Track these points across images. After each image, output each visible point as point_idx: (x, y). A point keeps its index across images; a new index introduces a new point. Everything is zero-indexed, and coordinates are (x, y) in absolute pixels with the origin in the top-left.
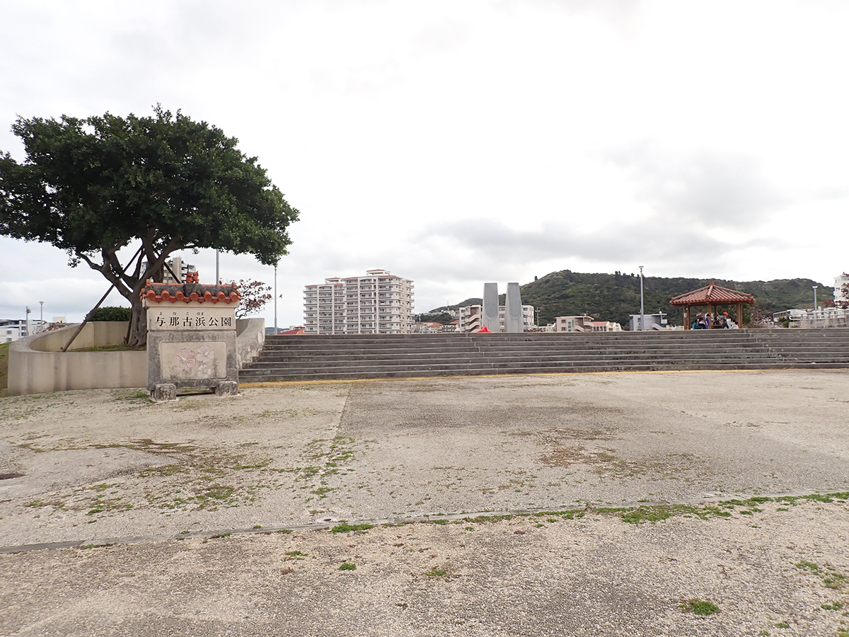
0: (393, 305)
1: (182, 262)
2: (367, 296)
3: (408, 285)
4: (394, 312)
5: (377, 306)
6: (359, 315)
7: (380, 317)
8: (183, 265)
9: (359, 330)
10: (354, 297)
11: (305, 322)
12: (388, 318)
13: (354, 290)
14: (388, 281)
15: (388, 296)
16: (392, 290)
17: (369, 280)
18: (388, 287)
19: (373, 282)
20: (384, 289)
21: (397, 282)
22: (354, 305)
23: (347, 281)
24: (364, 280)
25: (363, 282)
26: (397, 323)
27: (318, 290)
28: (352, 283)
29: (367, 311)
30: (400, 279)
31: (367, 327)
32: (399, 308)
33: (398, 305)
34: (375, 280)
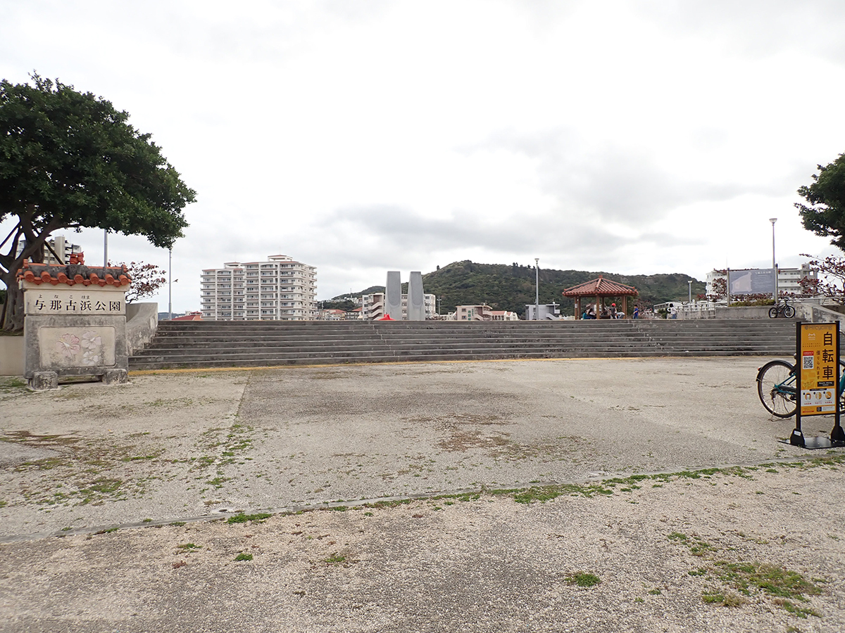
0: (295, 291)
1: (66, 242)
2: (268, 282)
3: (310, 271)
4: (296, 298)
5: (279, 293)
6: (260, 301)
7: (282, 303)
8: (67, 245)
9: (260, 316)
10: (254, 283)
11: (202, 307)
12: (290, 305)
13: (254, 275)
14: (290, 267)
15: (290, 282)
16: (295, 276)
17: (271, 266)
18: (290, 273)
19: (274, 267)
20: (286, 275)
21: (300, 269)
22: (254, 290)
23: (248, 266)
24: (265, 266)
25: (264, 268)
26: (299, 310)
27: (216, 274)
28: (252, 268)
29: (268, 297)
30: (302, 265)
31: (268, 313)
32: (302, 295)
33: (300, 291)
34: (276, 266)
